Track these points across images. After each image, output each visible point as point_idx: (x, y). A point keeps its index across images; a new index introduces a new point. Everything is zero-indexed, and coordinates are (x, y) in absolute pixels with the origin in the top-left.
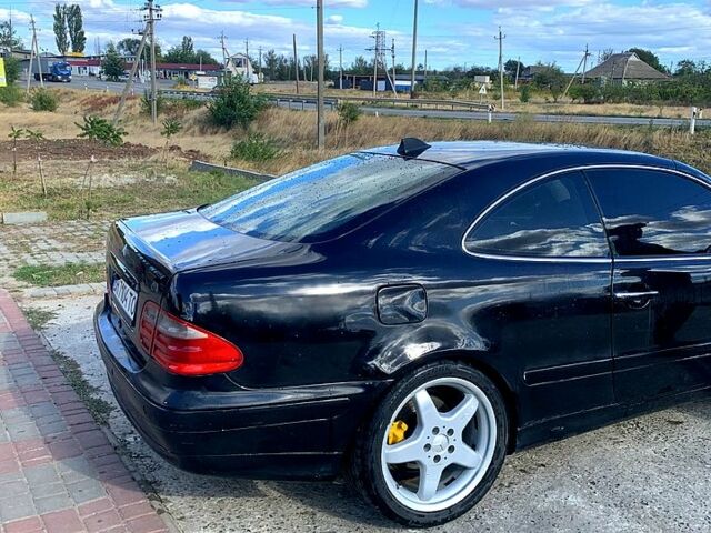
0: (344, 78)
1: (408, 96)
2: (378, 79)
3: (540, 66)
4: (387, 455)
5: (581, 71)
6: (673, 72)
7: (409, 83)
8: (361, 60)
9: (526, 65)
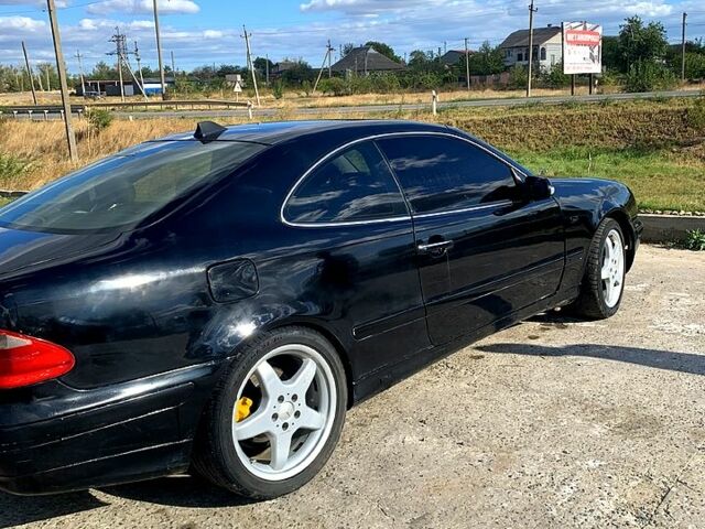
0: (86, 84)
1: (160, 99)
2: (124, 83)
3: (286, 63)
4: (237, 432)
5: (327, 65)
6: (407, 61)
7: (159, 86)
8: (102, 66)
9: (274, 62)
